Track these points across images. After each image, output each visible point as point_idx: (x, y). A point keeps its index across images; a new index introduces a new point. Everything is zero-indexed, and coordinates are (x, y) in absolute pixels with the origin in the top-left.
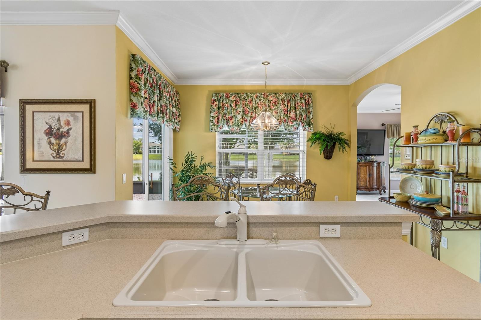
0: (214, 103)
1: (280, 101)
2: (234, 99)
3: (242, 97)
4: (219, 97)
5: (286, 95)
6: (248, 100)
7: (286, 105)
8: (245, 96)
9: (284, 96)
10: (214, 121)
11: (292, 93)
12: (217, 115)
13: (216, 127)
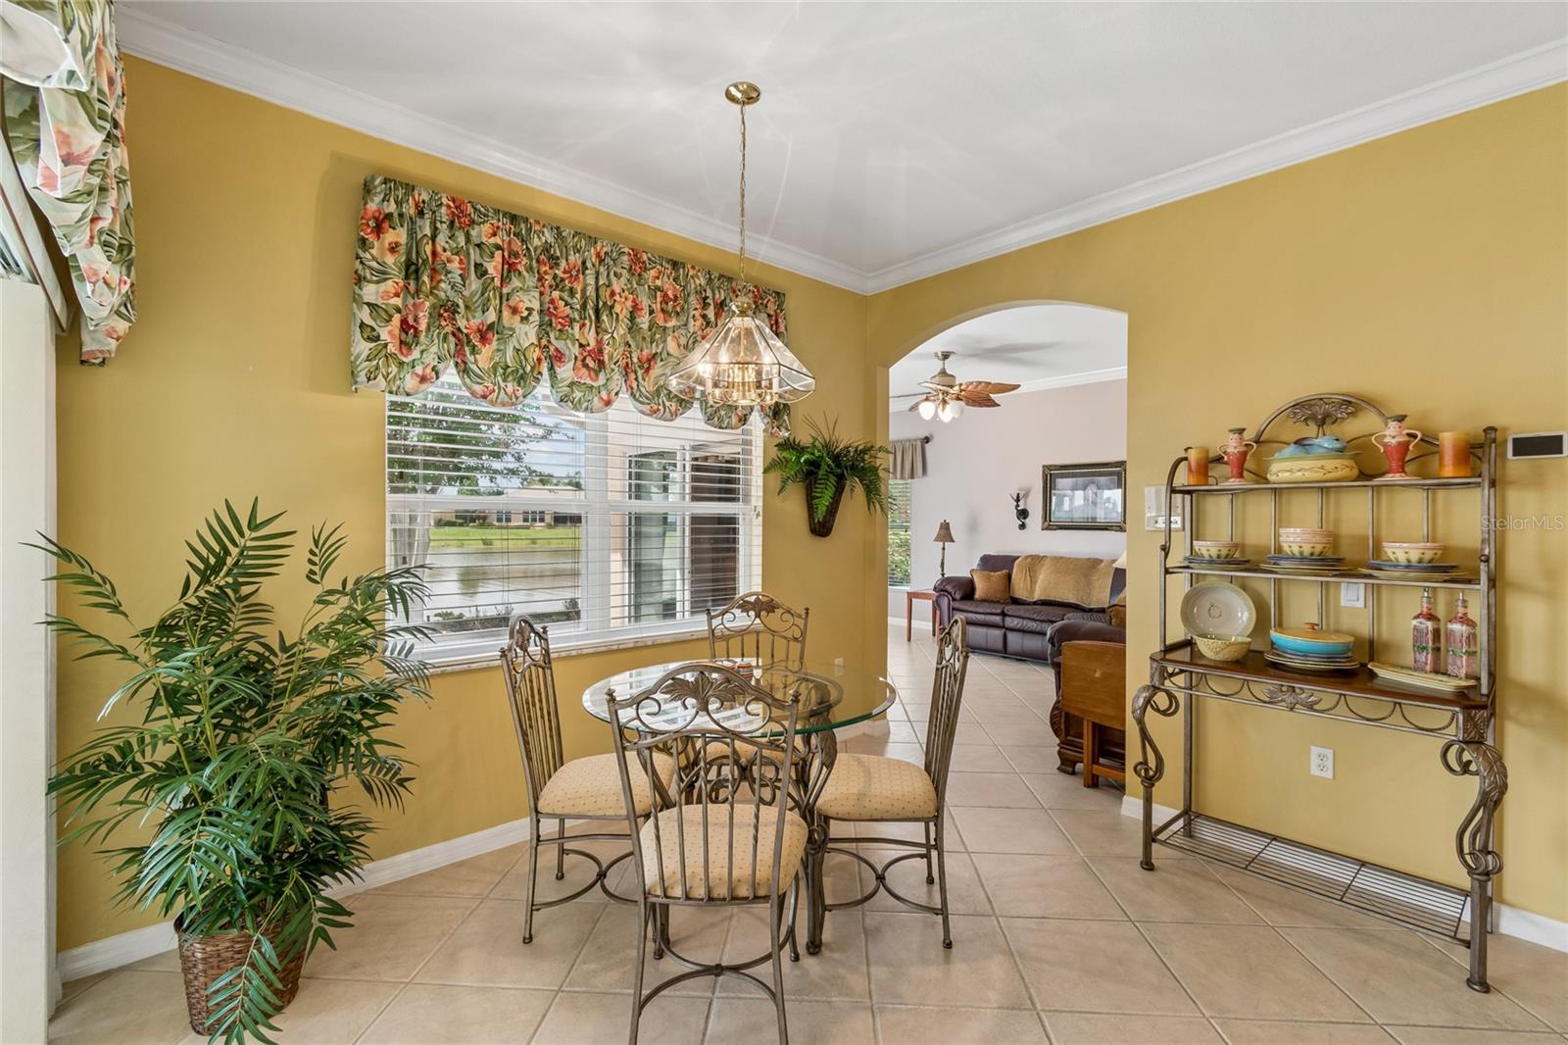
0: (378, 230)
1: (693, 300)
2: (497, 240)
3: (536, 242)
4: (410, 209)
5: (710, 278)
6: (563, 264)
7: (713, 319)
8: (551, 240)
9: (703, 282)
10: (384, 335)
11: (730, 279)
12: (398, 301)
13: (394, 369)
